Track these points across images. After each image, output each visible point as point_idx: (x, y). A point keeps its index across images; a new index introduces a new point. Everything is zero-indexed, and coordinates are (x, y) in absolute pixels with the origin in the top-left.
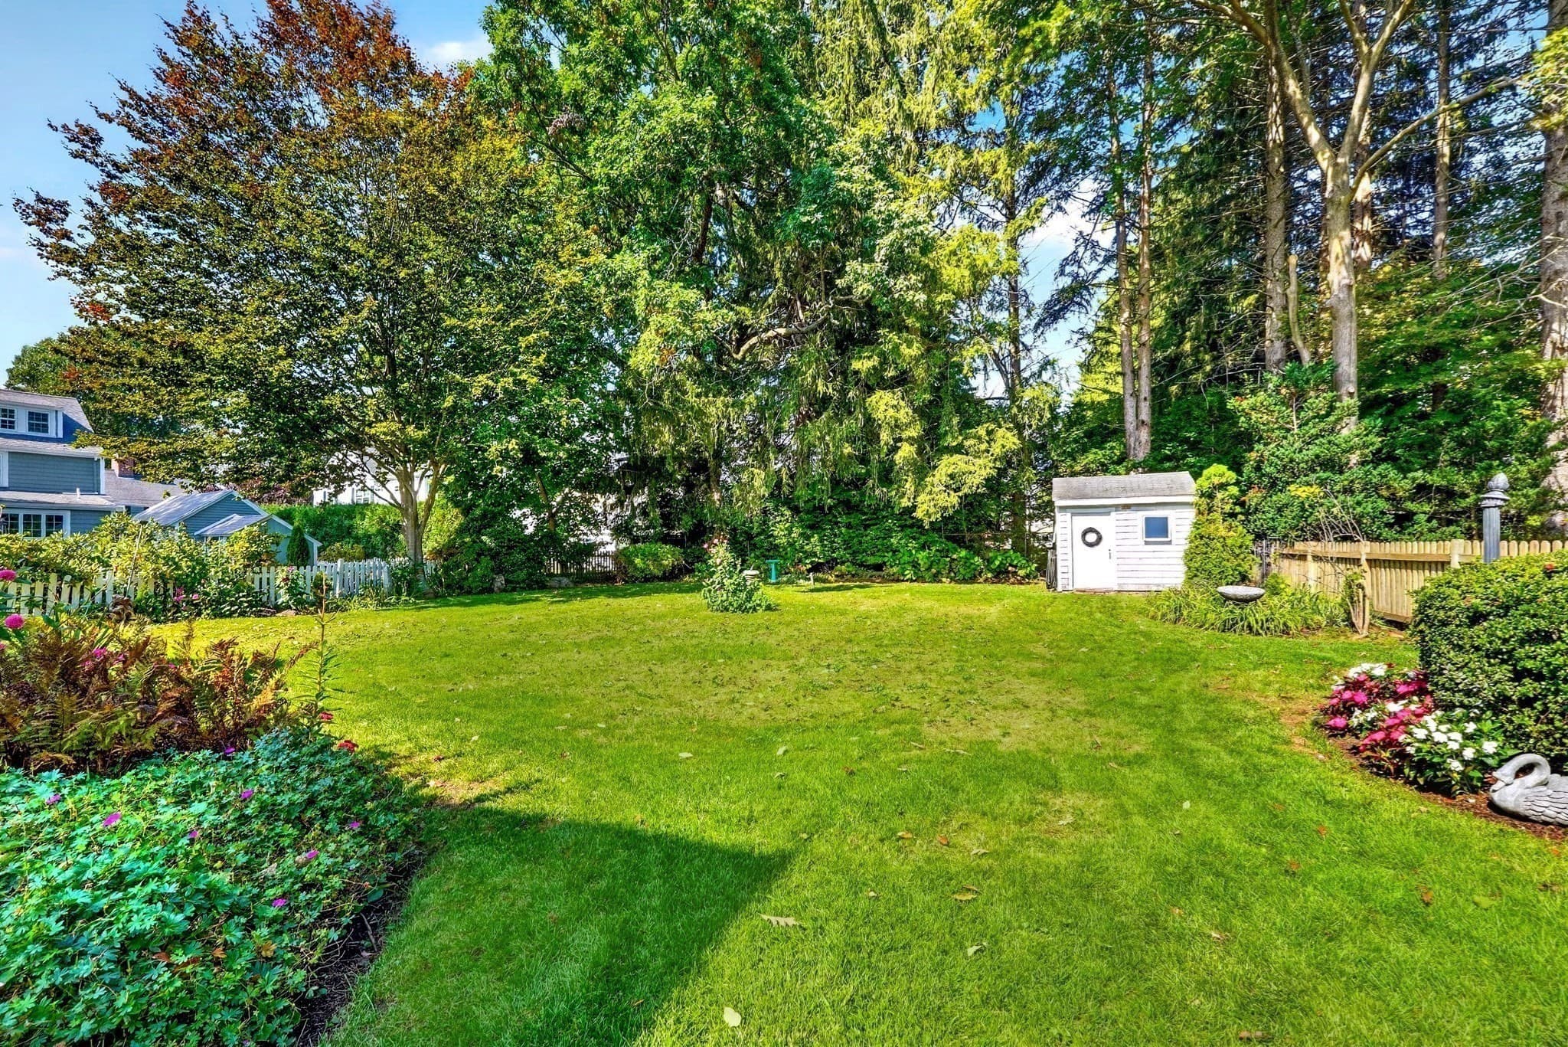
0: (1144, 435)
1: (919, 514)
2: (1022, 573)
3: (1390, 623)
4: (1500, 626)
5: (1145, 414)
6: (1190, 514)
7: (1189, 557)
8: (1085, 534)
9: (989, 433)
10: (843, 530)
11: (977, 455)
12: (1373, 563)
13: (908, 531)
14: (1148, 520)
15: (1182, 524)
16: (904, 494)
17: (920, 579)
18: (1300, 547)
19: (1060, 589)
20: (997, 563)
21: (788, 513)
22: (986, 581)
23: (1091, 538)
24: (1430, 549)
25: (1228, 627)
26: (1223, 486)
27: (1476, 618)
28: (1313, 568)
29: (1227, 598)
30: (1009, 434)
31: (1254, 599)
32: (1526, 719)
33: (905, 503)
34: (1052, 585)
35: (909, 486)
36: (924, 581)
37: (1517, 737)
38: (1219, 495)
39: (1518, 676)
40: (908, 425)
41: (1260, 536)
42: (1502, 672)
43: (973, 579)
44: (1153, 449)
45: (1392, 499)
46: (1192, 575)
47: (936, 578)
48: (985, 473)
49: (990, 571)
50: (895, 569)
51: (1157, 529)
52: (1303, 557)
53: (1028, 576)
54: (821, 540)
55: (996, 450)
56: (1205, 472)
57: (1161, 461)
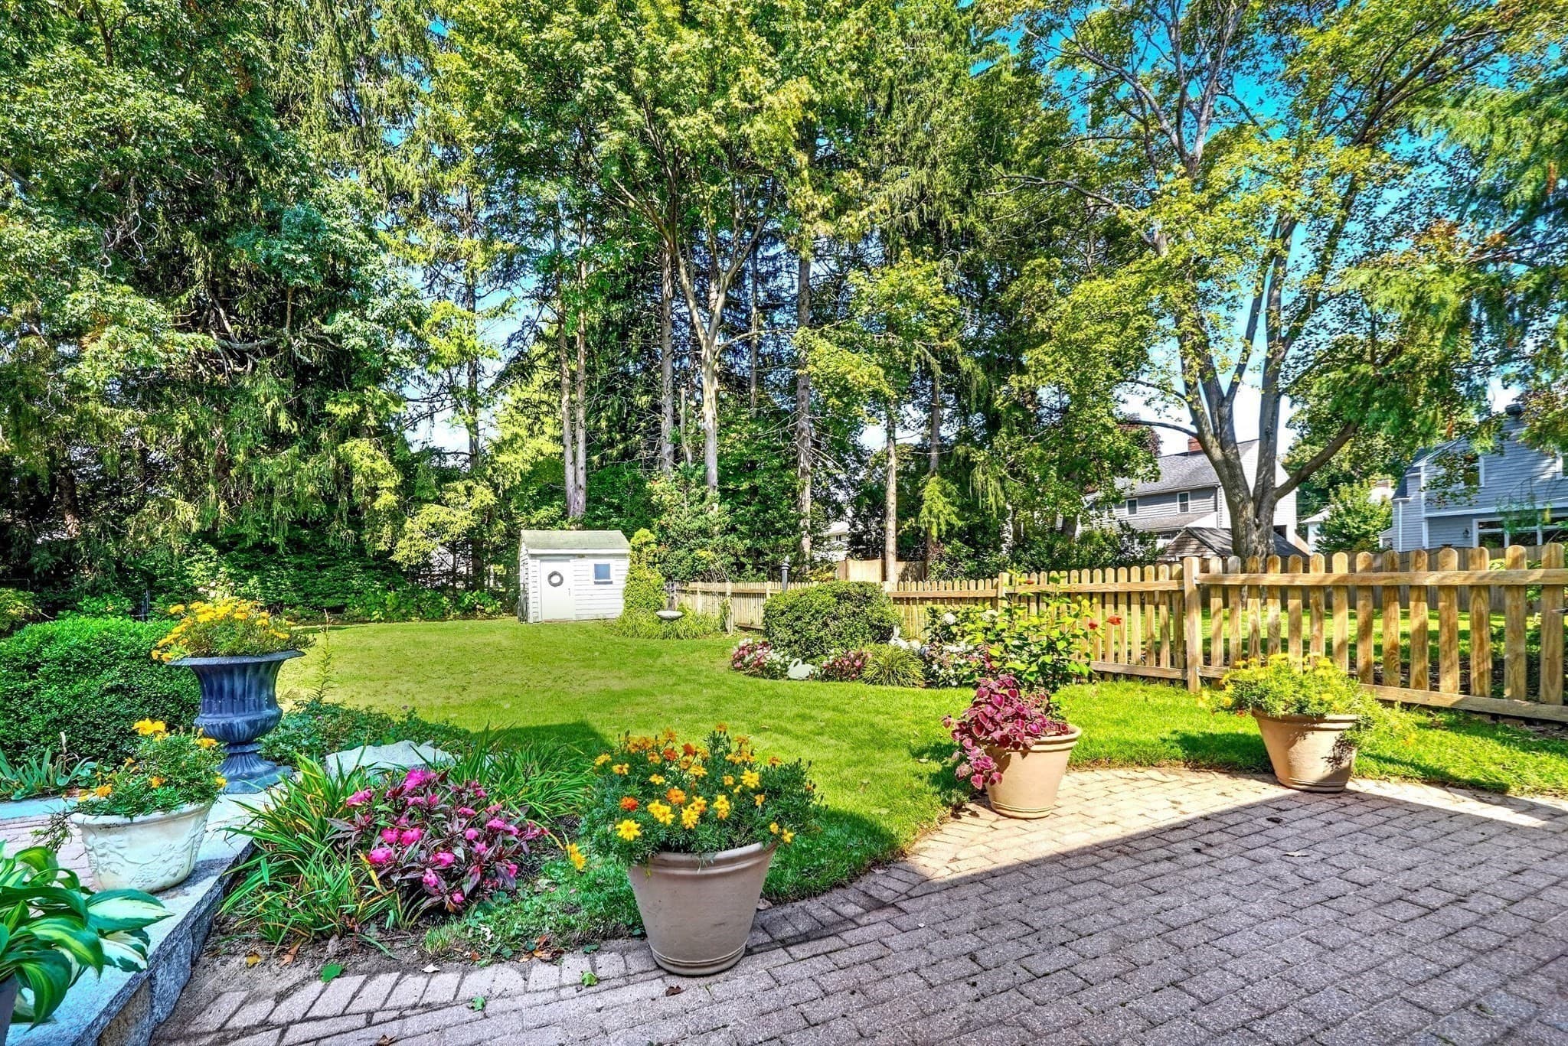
0: (581, 498)
1: (396, 557)
2: (489, 610)
3: (741, 628)
4: (790, 616)
5: (582, 480)
6: (625, 564)
7: (627, 593)
8: (551, 576)
9: (469, 489)
10: (292, 571)
11: (457, 505)
12: (734, 595)
13: (372, 573)
14: (596, 566)
15: (620, 569)
16: (380, 538)
17: (388, 619)
18: (692, 585)
19: (531, 620)
20: (467, 601)
21: (213, 551)
22: (455, 618)
23: (556, 579)
24: (756, 587)
25: (665, 636)
26: (647, 544)
27: (783, 613)
28: (700, 599)
29: (663, 618)
30: (486, 491)
31: (677, 618)
32: (796, 647)
33: (382, 547)
34: (524, 618)
35: (387, 531)
36: (392, 621)
37: (794, 655)
38: (645, 550)
39: (795, 632)
40: (384, 477)
41: (669, 578)
42: (790, 632)
43: (443, 617)
44: (587, 509)
45: (736, 555)
46: (629, 606)
47: (405, 618)
48: (466, 523)
49: (459, 608)
50: (358, 610)
51: (602, 575)
52: (694, 592)
53: (494, 612)
54: (263, 582)
55: (475, 503)
56: (636, 534)
57: (595, 520)
